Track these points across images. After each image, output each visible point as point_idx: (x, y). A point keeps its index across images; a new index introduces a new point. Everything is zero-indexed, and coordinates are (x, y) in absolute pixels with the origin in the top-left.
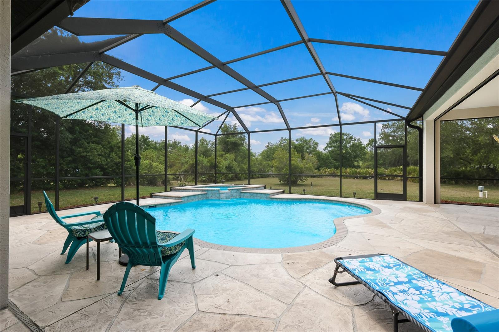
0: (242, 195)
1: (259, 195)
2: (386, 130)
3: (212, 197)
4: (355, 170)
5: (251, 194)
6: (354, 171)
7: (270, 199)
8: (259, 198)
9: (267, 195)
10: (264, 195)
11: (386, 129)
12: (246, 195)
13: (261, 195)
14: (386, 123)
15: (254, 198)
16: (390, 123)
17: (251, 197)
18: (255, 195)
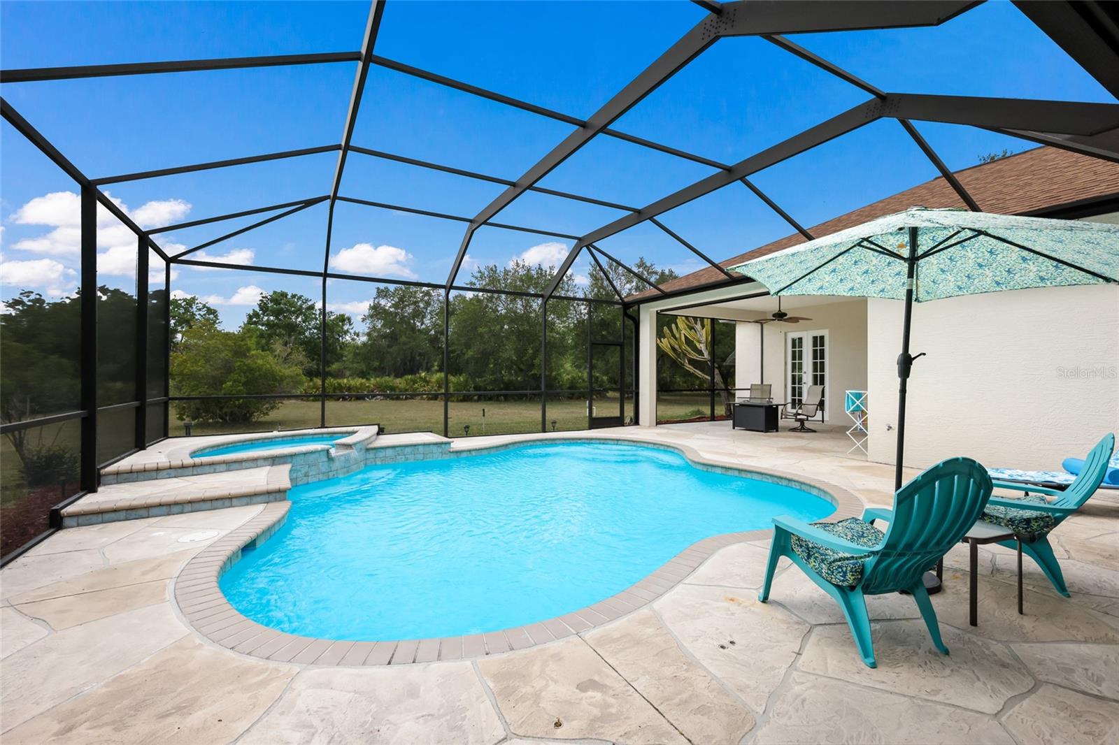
0: (371, 455)
1: (421, 449)
2: (383, 302)
3: (306, 475)
4: (337, 382)
5: (397, 449)
6: (336, 385)
7: (452, 454)
8: (421, 457)
9: (443, 446)
10: (435, 448)
11: (383, 298)
12: (381, 454)
13: (427, 447)
14: (382, 286)
15: (407, 459)
16: (392, 287)
17: (398, 457)
18: (408, 450)
